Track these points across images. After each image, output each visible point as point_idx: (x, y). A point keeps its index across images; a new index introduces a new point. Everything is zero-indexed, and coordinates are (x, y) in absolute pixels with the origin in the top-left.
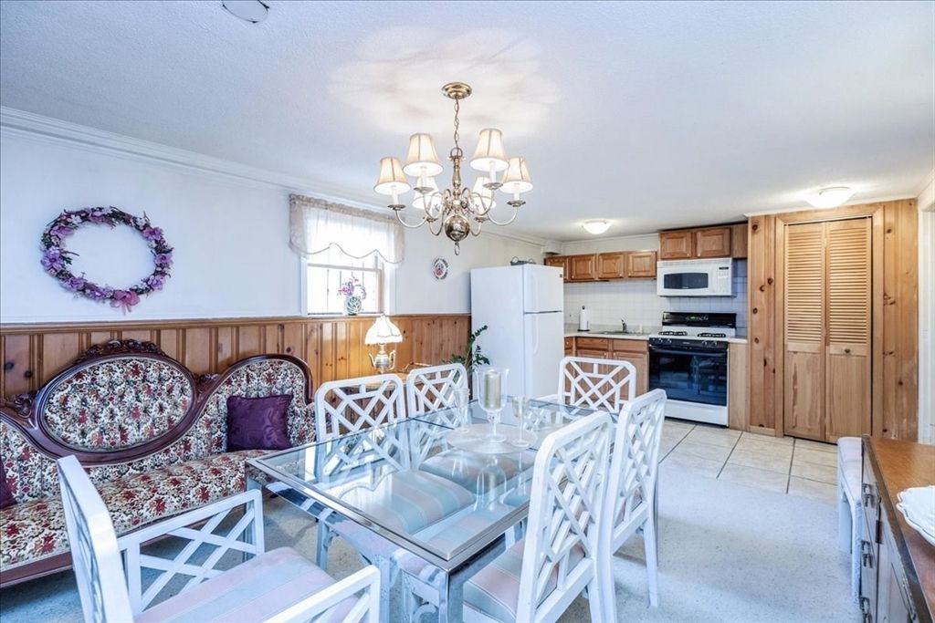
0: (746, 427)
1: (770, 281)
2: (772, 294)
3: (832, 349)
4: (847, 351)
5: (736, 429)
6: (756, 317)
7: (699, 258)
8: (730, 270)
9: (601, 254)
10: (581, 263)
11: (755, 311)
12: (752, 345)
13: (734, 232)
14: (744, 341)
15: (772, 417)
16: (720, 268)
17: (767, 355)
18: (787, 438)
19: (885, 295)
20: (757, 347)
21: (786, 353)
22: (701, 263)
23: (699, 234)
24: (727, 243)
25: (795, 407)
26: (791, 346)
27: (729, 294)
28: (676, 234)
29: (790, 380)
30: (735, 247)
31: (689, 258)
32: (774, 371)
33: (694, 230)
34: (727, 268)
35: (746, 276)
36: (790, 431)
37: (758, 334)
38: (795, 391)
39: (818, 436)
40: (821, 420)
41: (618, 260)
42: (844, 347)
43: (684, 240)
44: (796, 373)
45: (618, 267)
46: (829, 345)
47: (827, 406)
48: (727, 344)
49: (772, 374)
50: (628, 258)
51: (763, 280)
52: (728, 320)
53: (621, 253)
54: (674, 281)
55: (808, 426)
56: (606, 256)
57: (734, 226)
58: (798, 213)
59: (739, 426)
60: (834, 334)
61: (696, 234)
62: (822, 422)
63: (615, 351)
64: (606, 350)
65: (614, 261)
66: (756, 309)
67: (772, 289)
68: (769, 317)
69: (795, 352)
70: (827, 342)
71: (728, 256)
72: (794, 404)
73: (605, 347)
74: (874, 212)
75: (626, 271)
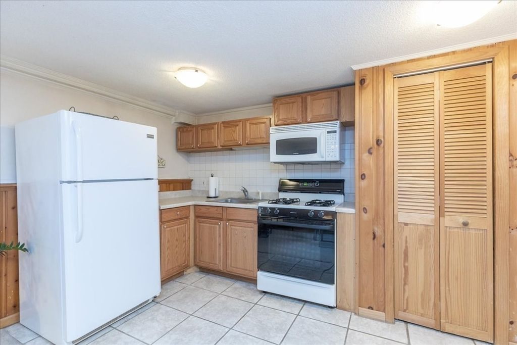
0: (355, 309)
1: (378, 142)
2: (381, 158)
3: (447, 221)
4: (465, 224)
5: (344, 309)
6: (364, 183)
7: (308, 123)
8: (337, 135)
9: (223, 123)
10: (206, 131)
11: (363, 177)
12: (360, 215)
13: (342, 95)
14: (352, 211)
15: (382, 299)
16: (329, 132)
17: (376, 229)
18: (398, 323)
19: (511, 155)
20: (365, 216)
21: (396, 225)
22: (310, 128)
23: (309, 98)
24: (335, 106)
25: (406, 287)
26: (402, 217)
27: (337, 159)
28: (288, 100)
29: (400, 257)
30: (343, 110)
31: (300, 123)
32: (384, 246)
33: (304, 95)
34: (335, 132)
35: (354, 143)
36: (401, 315)
37: (366, 203)
38: (406, 269)
39: (432, 322)
40: (435, 304)
41: (237, 128)
42: (461, 219)
43: (295, 105)
44: (406, 247)
45: (237, 134)
46: (444, 216)
47: (442, 288)
48: (334, 214)
49: (381, 249)
50: (246, 125)
51: (372, 142)
52: (336, 186)
53: (240, 121)
54: (286, 147)
55: (421, 311)
56: (228, 124)
57: (342, 88)
58: (408, 61)
59: (347, 307)
60: (449, 203)
61: (306, 98)
62: (436, 306)
63: (229, 220)
64: (220, 219)
65: (233, 129)
66: (364, 174)
67: (381, 151)
68: (378, 184)
69: (406, 224)
70: (441, 212)
71: (337, 120)
72: (405, 284)
73: (220, 216)
74: (496, 54)
75: (244, 138)
